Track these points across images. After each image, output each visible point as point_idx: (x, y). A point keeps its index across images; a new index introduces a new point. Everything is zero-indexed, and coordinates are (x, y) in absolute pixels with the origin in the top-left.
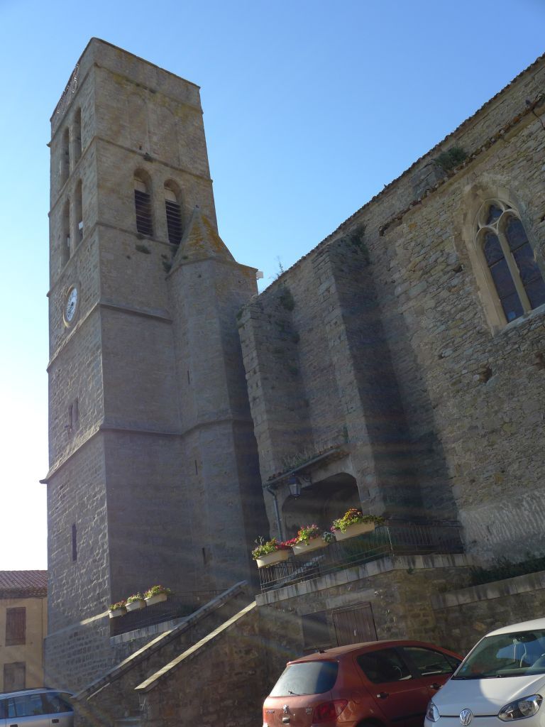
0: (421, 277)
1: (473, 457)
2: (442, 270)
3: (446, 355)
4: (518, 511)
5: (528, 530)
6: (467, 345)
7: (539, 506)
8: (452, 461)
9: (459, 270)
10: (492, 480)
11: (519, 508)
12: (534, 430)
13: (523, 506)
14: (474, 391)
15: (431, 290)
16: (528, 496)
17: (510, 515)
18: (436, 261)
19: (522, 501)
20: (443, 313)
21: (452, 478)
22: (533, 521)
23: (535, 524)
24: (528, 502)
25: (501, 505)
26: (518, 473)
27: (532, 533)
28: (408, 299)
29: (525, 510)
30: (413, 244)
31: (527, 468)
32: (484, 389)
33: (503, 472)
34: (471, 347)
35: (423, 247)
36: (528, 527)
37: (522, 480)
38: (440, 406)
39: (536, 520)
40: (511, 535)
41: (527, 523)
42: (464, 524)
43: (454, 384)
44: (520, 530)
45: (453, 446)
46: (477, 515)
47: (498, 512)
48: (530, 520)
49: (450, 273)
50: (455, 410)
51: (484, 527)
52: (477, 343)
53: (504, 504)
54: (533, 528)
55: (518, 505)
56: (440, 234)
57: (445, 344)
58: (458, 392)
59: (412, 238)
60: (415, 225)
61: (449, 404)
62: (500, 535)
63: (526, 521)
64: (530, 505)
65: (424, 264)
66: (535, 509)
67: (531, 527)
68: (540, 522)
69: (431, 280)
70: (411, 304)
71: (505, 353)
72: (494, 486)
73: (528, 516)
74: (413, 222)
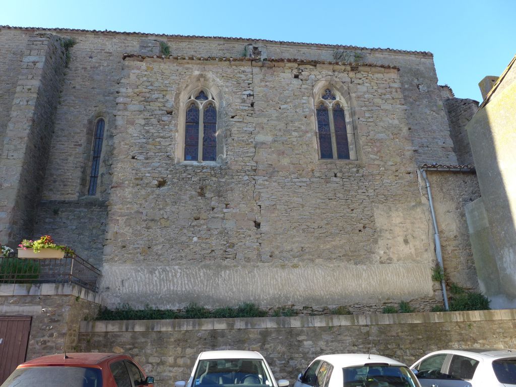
0: (141, 101)
1: (131, 231)
2: (159, 107)
3: (138, 158)
4: (150, 275)
5: (152, 290)
6: (157, 160)
7: (166, 277)
8: (112, 228)
9: (170, 113)
10: (138, 250)
11: (152, 275)
12: (181, 230)
13: (155, 273)
14: (149, 190)
15: (146, 113)
16: (161, 268)
17: (143, 277)
18: (157, 99)
19: (156, 270)
20: (148, 132)
21: (107, 240)
22: (159, 285)
23: (159, 287)
24: (159, 272)
25: (139, 269)
26: (160, 252)
27: (155, 293)
28: (126, 109)
29: (155, 276)
30: (145, 79)
31: (167, 251)
32: (157, 191)
33: (149, 248)
34: (159, 162)
35: (152, 85)
36: (153, 288)
37: (161, 257)
38: (119, 188)
39: (160, 285)
40: (138, 290)
41: (153, 286)
42: (104, 274)
43: (136, 179)
44: (147, 288)
45: (118, 218)
46: (117, 271)
47: (135, 273)
48: (156, 284)
49: (164, 112)
50: (130, 196)
51: (120, 280)
52: (164, 162)
53: (141, 269)
54: (157, 290)
55: (152, 272)
56: (167, 85)
57: (140, 151)
58: (137, 185)
59: (146, 75)
60: (152, 69)
61: (127, 190)
62: (130, 288)
63: (153, 283)
64: (160, 275)
65: (148, 95)
66: (163, 278)
67: (155, 288)
68: (162, 287)
69: (148, 107)
70: (126, 113)
71: (181, 177)
72: (139, 255)
73: (156, 281)
74: (151, 66)
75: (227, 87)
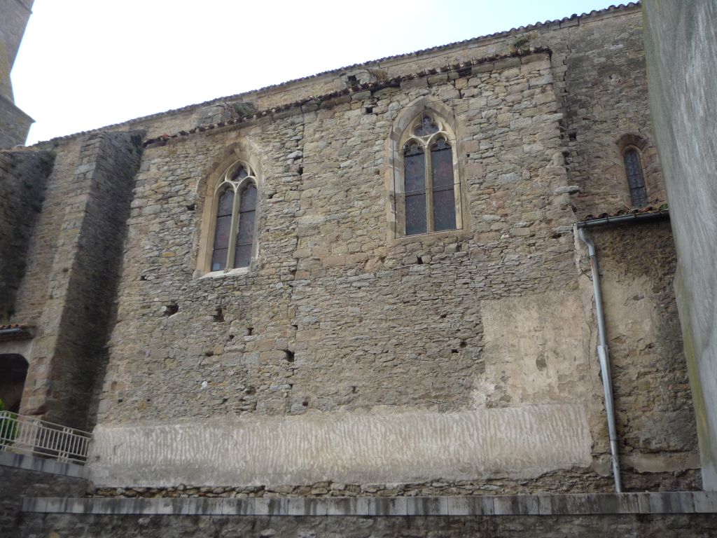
0: (159, 200)
1: (130, 378)
2: (178, 202)
3: (149, 278)
4: (146, 439)
5: (146, 459)
6: (169, 277)
7: (164, 440)
8: (111, 377)
9: (191, 208)
10: (136, 405)
11: (148, 438)
12: (188, 372)
13: (151, 436)
14: (157, 320)
15: (162, 214)
16: (159, 429)
17: (138, 441)
18: (177, 192)
19: (153, 432)
20: (162, 240)
21: (104, 392)
22: (154, 452)
23: (154, 456)
24: (157, 435)
25: (134, 430)
26: (160, 406)
27: (148, 463)
28: (140, 215)
29: (152, 440)
30: (166, 168)
31: (169, 403)
32: (165, 320)
33: (149, 400)
34: (171, 280)
35: (172, 175)
36: (148, 457)
37: (161, 413)
38: (123, 322)
39: (156, 452)
40: (131, 459)
41: (148, 453)
42: (96, 438)
43: (143, 307)
44: (140, 457)
45: (119, 363)
46: (110, 434)
47: (130, 436)
48: (152, 451)
49: (183, 208)
50: (134, 331)
51: (112, 446)
52: (177, 278)
53: (137, 430)
54: (152, 458)
55: (147, 434)
56: (191, 170)
57: (152, 268)
58: (143, 315)
59: (167, 162)
60: (174, 152)
61: (131, 323)
62: (122, 457)
63: (148, 450)
64: (157, 438)
65: (167, 189)
66: (160, 441)
67: (150, 457)
68: (159, 454)
69: (166, 206)
70: (140, 219)
71: (195, 296)
72: (136, 411)
73: (152, 447)
74: (174, 149)
75: (267, 153)
